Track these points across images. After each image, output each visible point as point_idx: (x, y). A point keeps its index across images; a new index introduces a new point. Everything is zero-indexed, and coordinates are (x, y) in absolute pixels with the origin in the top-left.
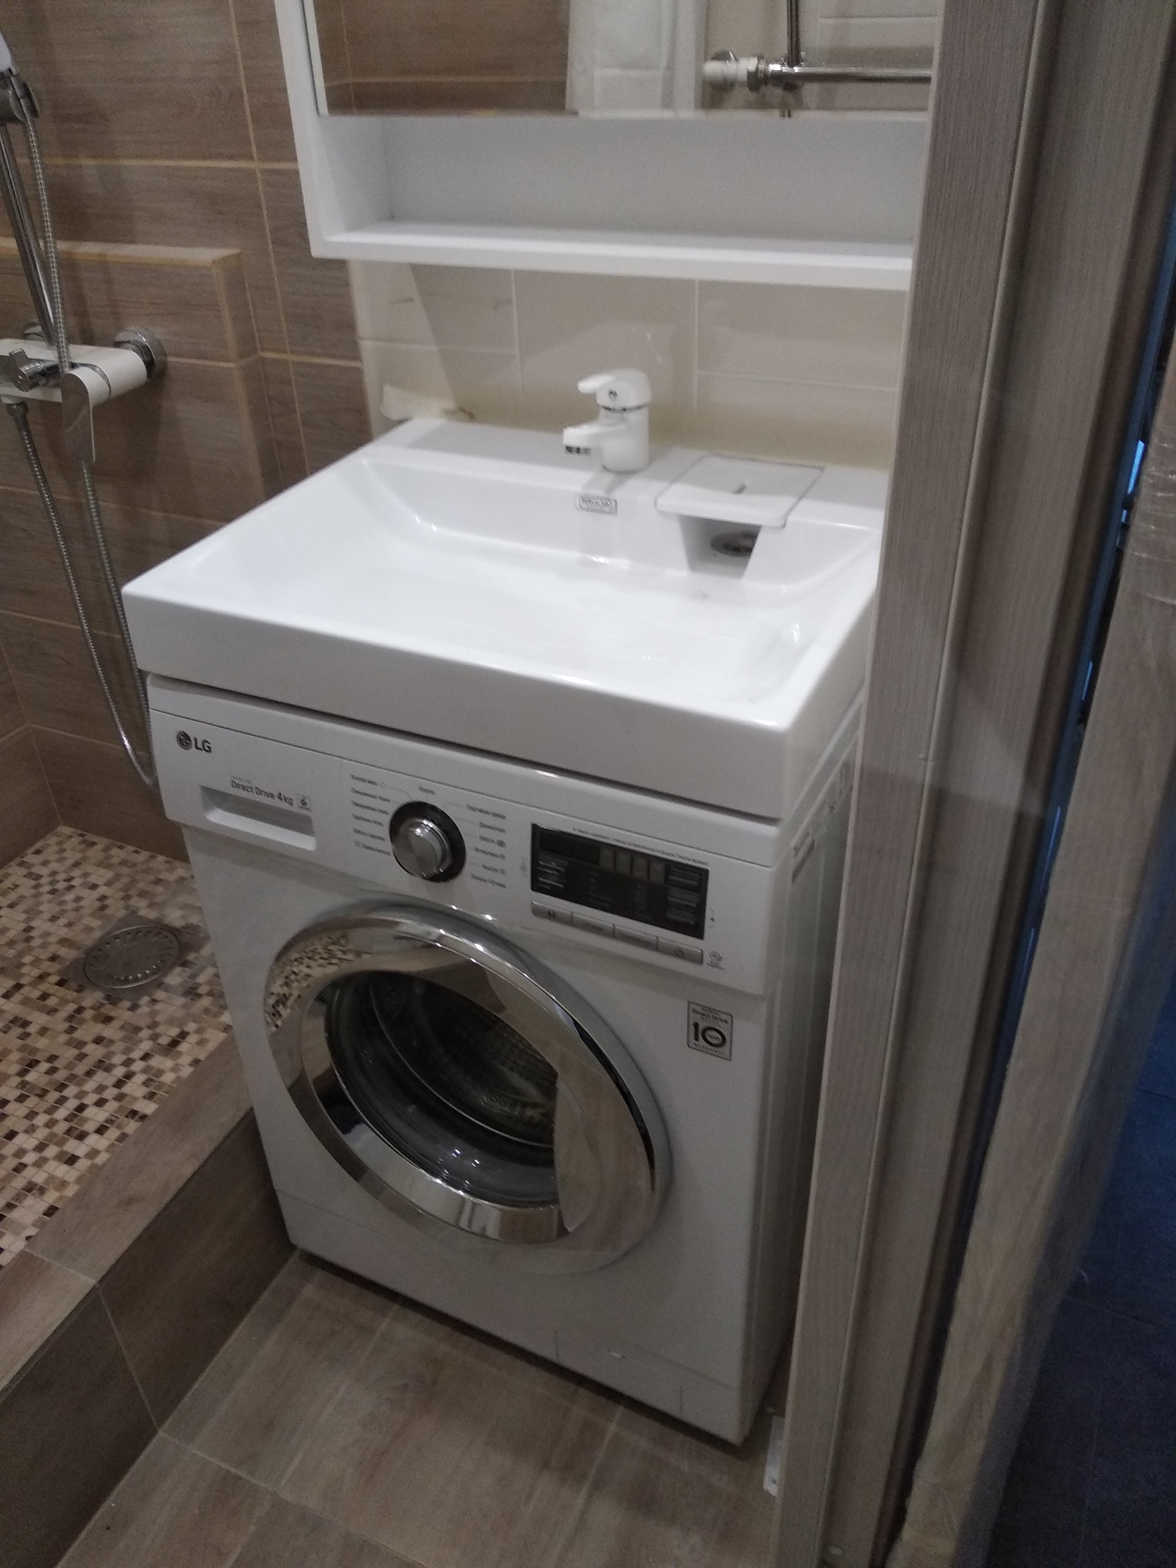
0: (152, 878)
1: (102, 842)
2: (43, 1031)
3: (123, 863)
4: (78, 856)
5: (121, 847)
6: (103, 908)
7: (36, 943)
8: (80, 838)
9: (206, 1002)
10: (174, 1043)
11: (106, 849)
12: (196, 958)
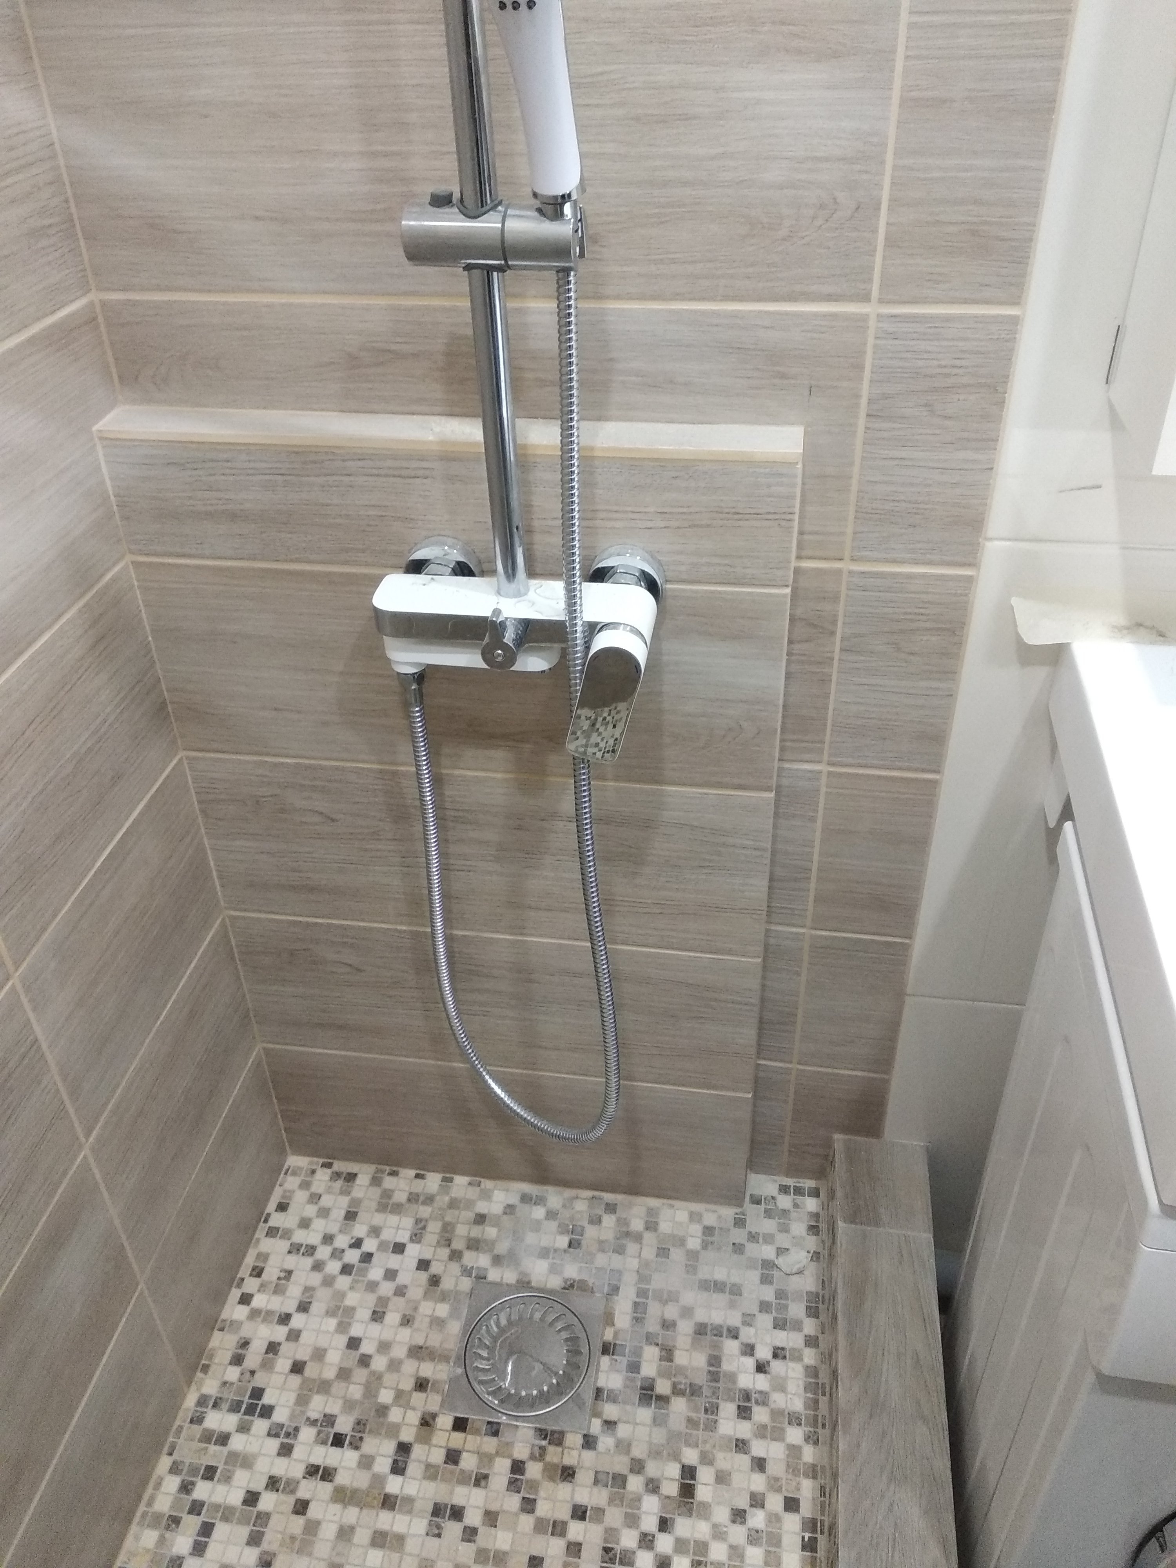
0: (470, 1215)
1: (365, 1173)
2: (491, 1518)
3: (413, 1198)
4: (343, 1202)
5: (394, 1174)
6: (435, 1281)
7: (379, 1363)
8: (328, 1171)
9: (679, 1406)
10: (687, 1491)
11: (376, 1181)
12: (616, 1334)
